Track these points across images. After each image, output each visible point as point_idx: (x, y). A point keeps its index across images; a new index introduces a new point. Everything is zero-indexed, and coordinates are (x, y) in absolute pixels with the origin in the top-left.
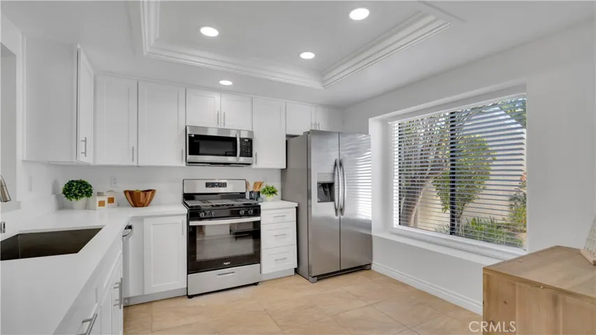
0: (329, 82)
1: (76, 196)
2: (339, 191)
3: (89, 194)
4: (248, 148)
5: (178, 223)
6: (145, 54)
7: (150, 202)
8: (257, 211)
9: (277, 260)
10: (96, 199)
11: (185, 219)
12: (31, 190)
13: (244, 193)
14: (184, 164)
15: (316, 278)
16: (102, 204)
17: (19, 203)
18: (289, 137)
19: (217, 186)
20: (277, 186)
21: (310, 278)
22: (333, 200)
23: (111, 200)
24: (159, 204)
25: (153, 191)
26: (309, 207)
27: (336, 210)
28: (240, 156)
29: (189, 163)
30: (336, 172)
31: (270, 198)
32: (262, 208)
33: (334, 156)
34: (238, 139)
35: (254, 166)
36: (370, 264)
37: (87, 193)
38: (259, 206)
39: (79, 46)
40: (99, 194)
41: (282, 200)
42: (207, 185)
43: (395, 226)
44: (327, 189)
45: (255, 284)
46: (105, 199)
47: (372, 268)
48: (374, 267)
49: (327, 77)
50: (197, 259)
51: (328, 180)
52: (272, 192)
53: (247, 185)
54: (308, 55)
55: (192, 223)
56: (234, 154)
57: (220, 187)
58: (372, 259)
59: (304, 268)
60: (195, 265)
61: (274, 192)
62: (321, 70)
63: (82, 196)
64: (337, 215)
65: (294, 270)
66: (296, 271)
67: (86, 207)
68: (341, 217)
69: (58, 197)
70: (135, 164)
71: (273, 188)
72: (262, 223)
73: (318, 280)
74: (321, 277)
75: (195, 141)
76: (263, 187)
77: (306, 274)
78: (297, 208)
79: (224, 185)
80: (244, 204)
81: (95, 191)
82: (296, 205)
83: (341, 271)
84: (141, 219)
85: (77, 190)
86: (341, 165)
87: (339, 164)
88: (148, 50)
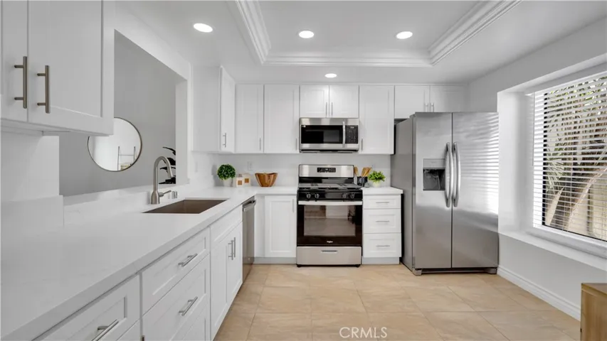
0: (437, 58)
1: (225, 177)
2: (450, 179)
3: (233, 175)
4: (353, 135)
5: (289, 202)
6: (262, 62)
7: (272, 184)
8: (359, 196)
9: (378, 246)
10: (237, 179)
11: (295, 198)
12: (196, 171)
13: (353, 178)
14: (298, 152)
15: (420, 271)
16: (240, 183)
17: (189, 180)
18: (397, 121)
19: (327, 171)
20: (386, 172)
21: (414, 270)
22: (443, 188)
23: (247, 181)
24: (279, 185)
25: (275, 174)
26: (413, 194)
27: (447, 200)
28: (346, 143)
29: (302, 150)
30: (448, 157)
31: (376, 184)
32: (364, 193)
33: (446, 139)
34: (344, 127)
35: (360, 152)
36: (496, 268)
37: (231, 174)
38: (361, 191)
39: (222, 67)
40: (240, 176)
41: (392, 186)
42: (319, 170)
43: (534, 226)
44: (437, 177)
45: (357, 266)
46: (242, 179)
47: (498, 273)
48: (500, 271)
49: (434, 53)
50: (305, 234)
51: (437, 165)
52: (379, 178)
53: (355, 170)
54: (404, 35)
55: (301, 203)
56: (341, 142)
57: (330, 172)
58: (498, 263)
59: (408, 259)
60: (303, 240)
61: (381, 178)
62: (425, 47)
63: (228, 177)
64: (448, 205)
65: (399, 259)
66: (402, 260)
67: (231, 185)
68: (454, 208)
69: (215, 177)
70: (261, 152)
71: (379, 174)
72: (364, 207)
73: (422, 274)
74: (426, 271)
75: (307, 131)
76: (371, 173)
77: (410, 266)
78: (403, 196)
79: (333, 170)
80: (349, 188)
81: (237, 173)
82: (401, 192)
83: (452, 269)
84: (263, 196)
85: (226, 172)
86: (454, 149)
87: (451, 149)
88: (264, 59)
